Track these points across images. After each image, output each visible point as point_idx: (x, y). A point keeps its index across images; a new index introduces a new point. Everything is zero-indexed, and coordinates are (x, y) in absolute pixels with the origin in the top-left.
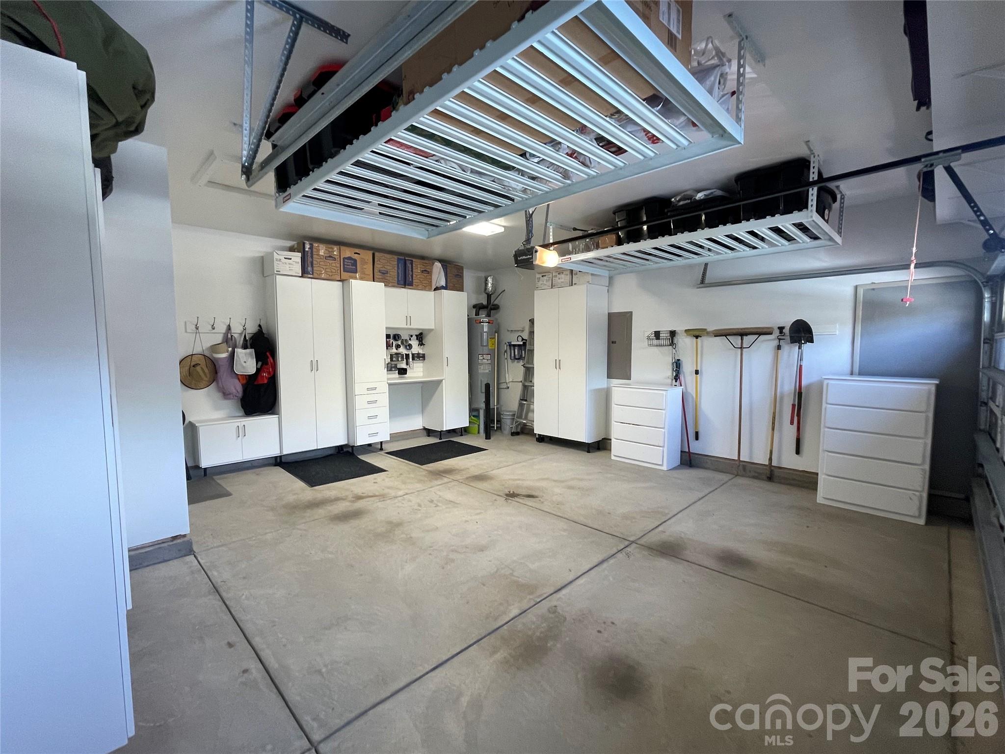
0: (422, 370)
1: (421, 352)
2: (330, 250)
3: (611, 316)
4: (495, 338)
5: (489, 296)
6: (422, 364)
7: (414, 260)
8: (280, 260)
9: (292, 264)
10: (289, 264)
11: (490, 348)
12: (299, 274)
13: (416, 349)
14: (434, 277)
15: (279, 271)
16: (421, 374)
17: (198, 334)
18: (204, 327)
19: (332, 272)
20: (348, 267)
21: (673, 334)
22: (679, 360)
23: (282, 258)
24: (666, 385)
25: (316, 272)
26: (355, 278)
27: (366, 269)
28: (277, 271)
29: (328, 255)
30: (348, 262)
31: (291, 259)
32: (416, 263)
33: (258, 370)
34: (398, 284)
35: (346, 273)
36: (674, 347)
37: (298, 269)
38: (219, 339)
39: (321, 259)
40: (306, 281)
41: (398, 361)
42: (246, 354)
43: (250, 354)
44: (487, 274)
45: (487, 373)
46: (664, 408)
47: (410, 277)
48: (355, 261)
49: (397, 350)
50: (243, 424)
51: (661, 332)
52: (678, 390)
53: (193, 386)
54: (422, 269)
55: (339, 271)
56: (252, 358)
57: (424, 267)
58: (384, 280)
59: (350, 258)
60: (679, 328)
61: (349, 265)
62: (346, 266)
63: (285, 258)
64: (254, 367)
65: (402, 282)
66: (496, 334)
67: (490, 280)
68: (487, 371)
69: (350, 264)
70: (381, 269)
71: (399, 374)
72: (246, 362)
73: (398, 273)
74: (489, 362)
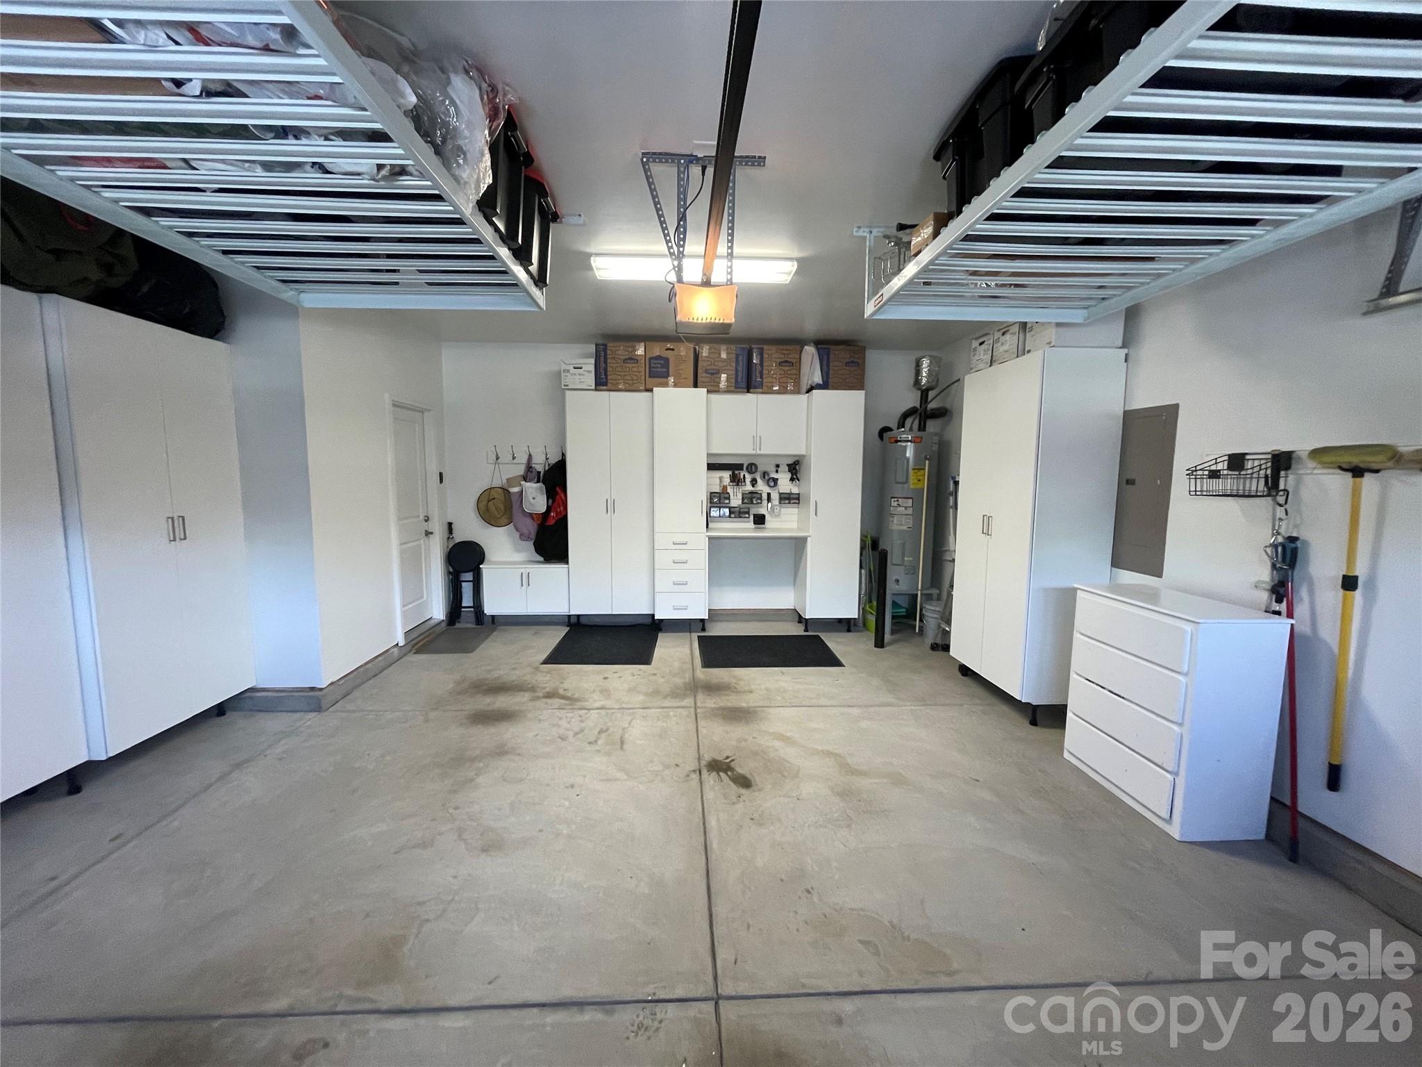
0: (796, 517)
1: (795, 490)
2: (630, 349)
3: (1129, 417)
4: (924, 469)
5: (924, 394)
6: (797, 509)
7: (765, 347)
8: (568, 371)
9: (583, 375)
10: (580, 375)
11: (912, 486)
12: (591, 386)
13: (785, 484)
14: (805, 369)
15: (567, 386)
16: (795, 525)
17: (497, 465)
18: (506, 457)
19: (632, 380)
20: (656, 370)
21: (1282, 461)
22: (1293, 539)
23: (571, 368)
24: (1250, 605)
25: (611, 381)
26: (666, 385)
27: (682, 369)
28: (565, 386)
29: (628, 357)
30: (655, 364)
31: (581, 368)
32: (770, 352)
33: (549, 509)
34: (736, 388)
35: (653, 379)
36: (1281, 499)
37: (590, 380)
38: (521, 470)
39: (618, 363)
40: (604, 395)
41: (752, 503)
42: (536, 489)
43: (540, 488)
44: (919, 354)
45: (903, 531)
46: (1185, 669)
47: (758, 375)
48: (667, 360)
49: (753, 486)
50: (528, 570)
51: (1248, 457)
52: (1282, 626)
53: (492, 523)
54: (779, 361)
55: (643, 378)
56: (543, 494)
57: (783, 356)
58: (712, 383)
59: (659, 357)
60: (1299, 442)
61: (657, 368)
62: (653, 369)
63: (574, 368)
64: (544, 505)
65: (744, 385)
66: (927, 462)
67: (925, 363)
68: (905, 528)
69: (660, 366)
70: (708, 367)
71: (754, 523)
72: (535, 498)
73: (737, 371)
74: (910, 511)
